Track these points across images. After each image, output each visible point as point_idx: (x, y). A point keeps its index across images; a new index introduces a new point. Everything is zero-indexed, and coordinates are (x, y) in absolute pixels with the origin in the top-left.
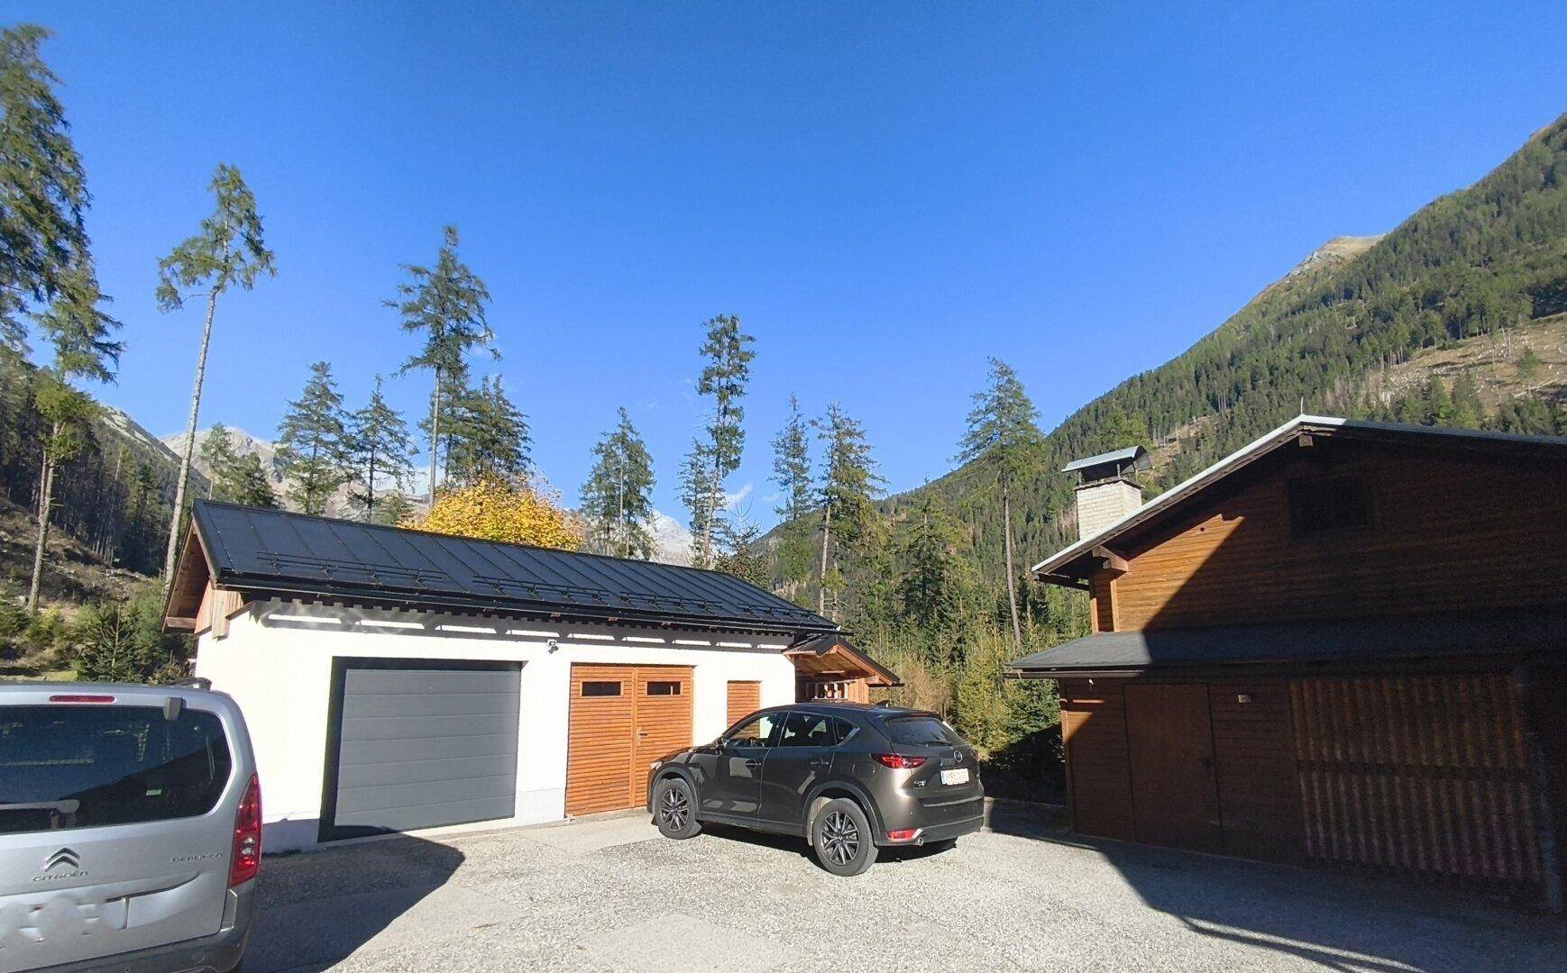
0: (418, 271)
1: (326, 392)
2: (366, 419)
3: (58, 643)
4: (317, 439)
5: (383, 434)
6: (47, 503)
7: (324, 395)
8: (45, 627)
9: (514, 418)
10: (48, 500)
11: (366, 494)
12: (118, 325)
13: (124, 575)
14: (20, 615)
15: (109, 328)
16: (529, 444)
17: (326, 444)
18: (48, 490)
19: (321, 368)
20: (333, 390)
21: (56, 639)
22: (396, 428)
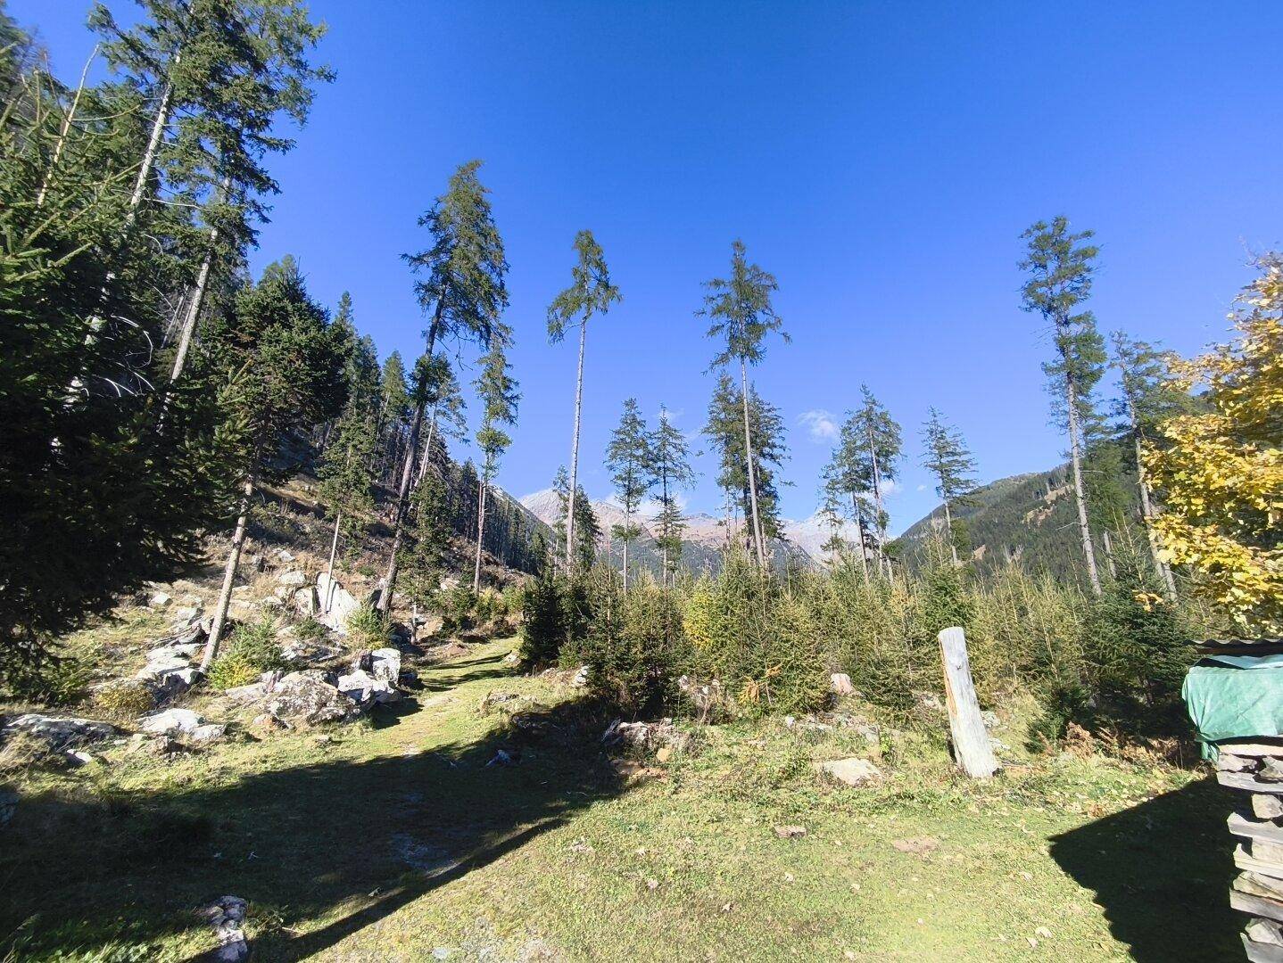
0: (717, 283)
1: (634, 420)
2: (659, 438)
3: (494, 617)
4: (631, 455)
5: (669, 448)
6: (483, 512)
7: (634, 422)
8: (485, 604)
9: (769, 414)
10: (483, 510)
11: (662, 495)
12: (517, 384)
13: (516, 573)
14: (471, 595)
15: (512, 386)
16: (783, 433)
17: (637, 458)
18: (483, 504)
19: (630, 404)
20: (639, 418)
21: (492, 613)
22: (678, 442)
